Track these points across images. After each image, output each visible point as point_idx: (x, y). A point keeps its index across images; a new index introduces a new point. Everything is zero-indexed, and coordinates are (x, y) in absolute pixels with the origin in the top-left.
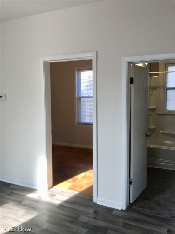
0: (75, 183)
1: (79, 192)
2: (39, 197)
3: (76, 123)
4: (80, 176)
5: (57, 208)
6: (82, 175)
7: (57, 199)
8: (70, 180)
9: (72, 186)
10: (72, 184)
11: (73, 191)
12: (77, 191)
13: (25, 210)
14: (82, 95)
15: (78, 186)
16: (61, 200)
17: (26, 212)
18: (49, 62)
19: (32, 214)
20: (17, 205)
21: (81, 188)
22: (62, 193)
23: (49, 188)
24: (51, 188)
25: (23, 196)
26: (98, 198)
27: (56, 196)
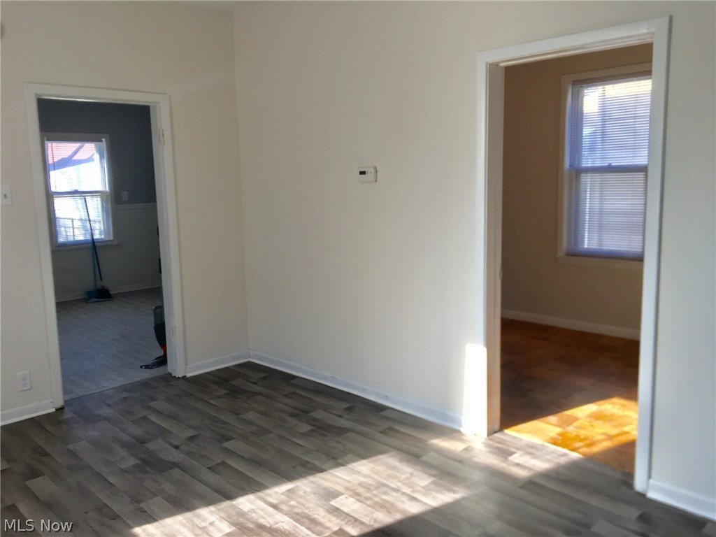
0: (570, 428)
1: (583, 454)
2: (466, 449)
3: (561, 253)
4: (583, 412)
5: (521, 487)
6: (591, 408)
7: (518, 465)
8: (553, 419)
9: (561, 435)
10: (558, 430)
11: (565, 451)
12: (579, 453)
13: (433, 479)
14: (587, 162)
15: (577, 438)
16: (529, 469)
17: (433, 483)
18: (502, 64)
19: (454, 492)
20: (408, 461)
21: (591, 444)
22: (531, 450)
23: (491, 432)
24: (495, 432)
25: (423, 441)
26: (652, 481)
27: (515, 455)
